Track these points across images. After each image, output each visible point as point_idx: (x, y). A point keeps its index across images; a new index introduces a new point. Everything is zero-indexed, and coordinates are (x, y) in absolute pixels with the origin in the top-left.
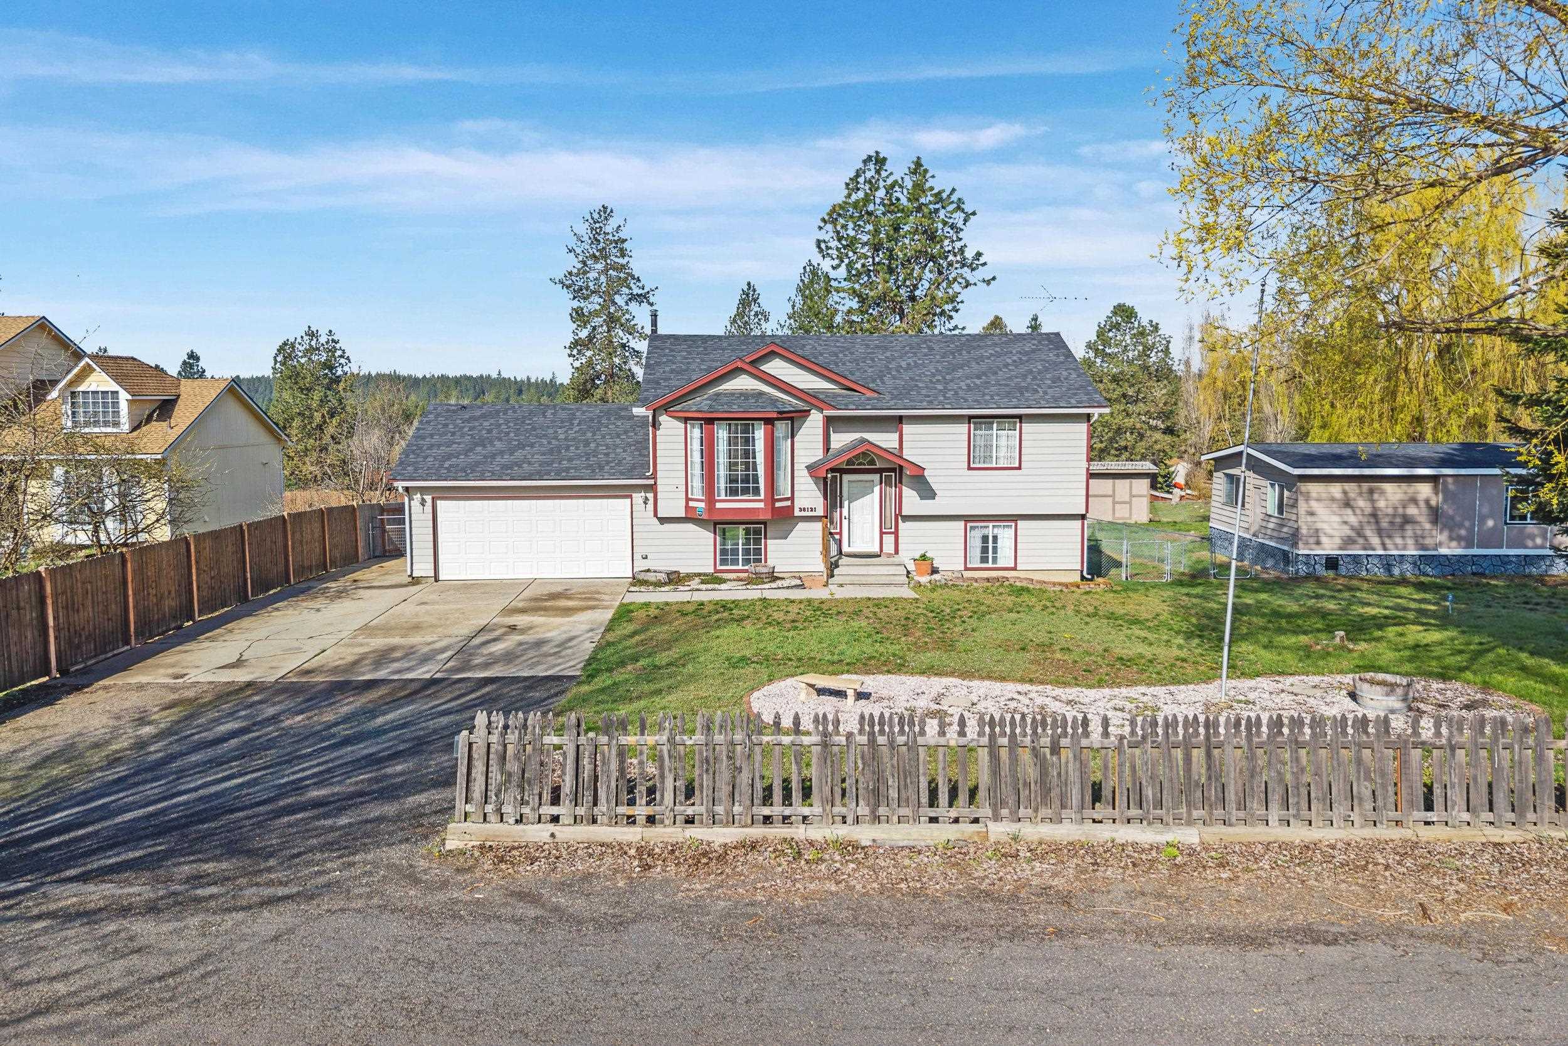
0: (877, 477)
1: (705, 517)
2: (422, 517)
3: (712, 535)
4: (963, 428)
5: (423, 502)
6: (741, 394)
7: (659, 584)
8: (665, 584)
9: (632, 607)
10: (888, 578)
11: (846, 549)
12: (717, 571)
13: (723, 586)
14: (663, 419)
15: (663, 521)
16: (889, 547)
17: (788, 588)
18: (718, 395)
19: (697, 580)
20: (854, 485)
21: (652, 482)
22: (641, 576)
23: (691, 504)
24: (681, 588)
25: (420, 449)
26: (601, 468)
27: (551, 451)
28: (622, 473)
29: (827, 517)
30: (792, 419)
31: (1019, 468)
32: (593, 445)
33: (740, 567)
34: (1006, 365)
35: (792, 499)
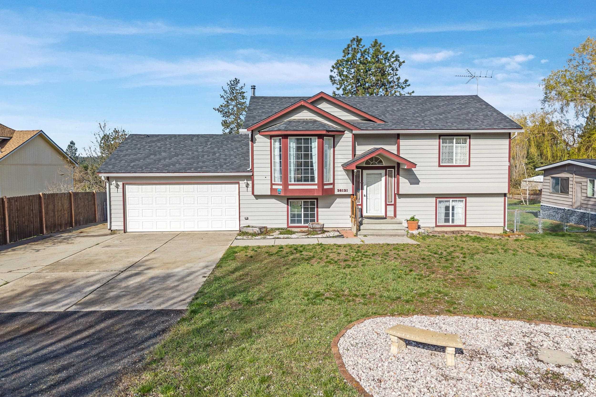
0: (383, 172)
1: (282, 194)
2: (116, 194)
3: (286, 206)
4: (436, 142)
5: (117, 186)
6: (304, 122)
7: (254, 234)
8: (258, 234)
9: (236, 250)
10: (394, 231)
11: (365, 214)
12: (289, 227)
13: (293, 236)
14: (258, 137)
15: (258, 197)
16: (391, 213)
17: (333, 237)
18: (290, 122)
19: (277, 232)
20: (370, 176)
21: (251, 174)
22: (245, 230)
23: (274, 187)
24: (268, 237)
25: (119, 156)
26: (221, 166)
27: (193, 158)
28: (233, 169)
29: (353, 196)
30: (333, 136)
31: (469, 166)
32: (217, 155)
33: (303, 224)
34: (454, 109)
35: (333, 184)
